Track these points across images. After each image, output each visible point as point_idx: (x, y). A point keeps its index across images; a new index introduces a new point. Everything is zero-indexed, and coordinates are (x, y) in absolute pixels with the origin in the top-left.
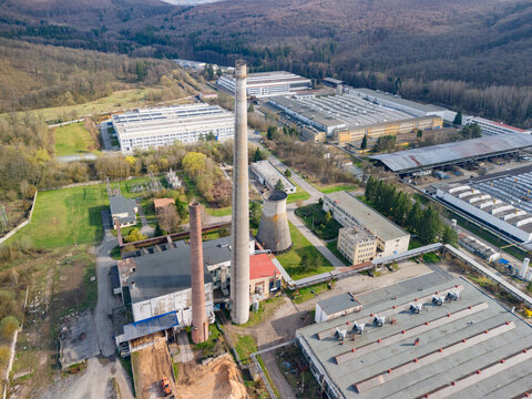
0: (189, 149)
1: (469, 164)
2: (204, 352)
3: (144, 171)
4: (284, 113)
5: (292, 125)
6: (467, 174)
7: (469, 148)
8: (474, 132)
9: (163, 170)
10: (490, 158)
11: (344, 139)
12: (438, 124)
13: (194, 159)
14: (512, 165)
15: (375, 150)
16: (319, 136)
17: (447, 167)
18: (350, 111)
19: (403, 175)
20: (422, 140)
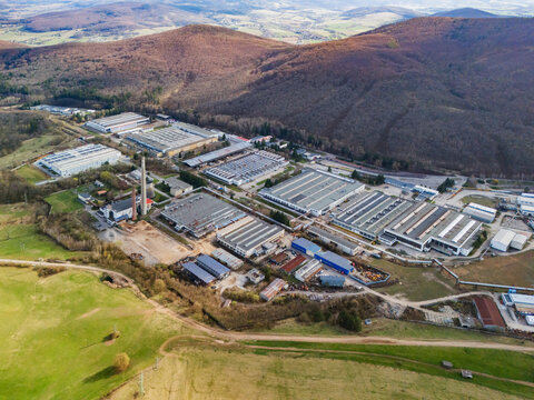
0: (98, 170)
1: (223, 158)
2: (136, 221)
3: (83, 182)
4: (138, 144)
5: (144, 150)
6: (221, 162)
7: (223, 152)
8: (227, 144)
9: (92, 181)
10: (231, 155)
11: (171, 154)
12: (215, 140)
13: (105, 174)
14: (240, 156)
15: (185, 158)
16: (159, 154)
17: (214, 161)
18: (174, 138)
19: (195, 167)
20: (205, 150)
